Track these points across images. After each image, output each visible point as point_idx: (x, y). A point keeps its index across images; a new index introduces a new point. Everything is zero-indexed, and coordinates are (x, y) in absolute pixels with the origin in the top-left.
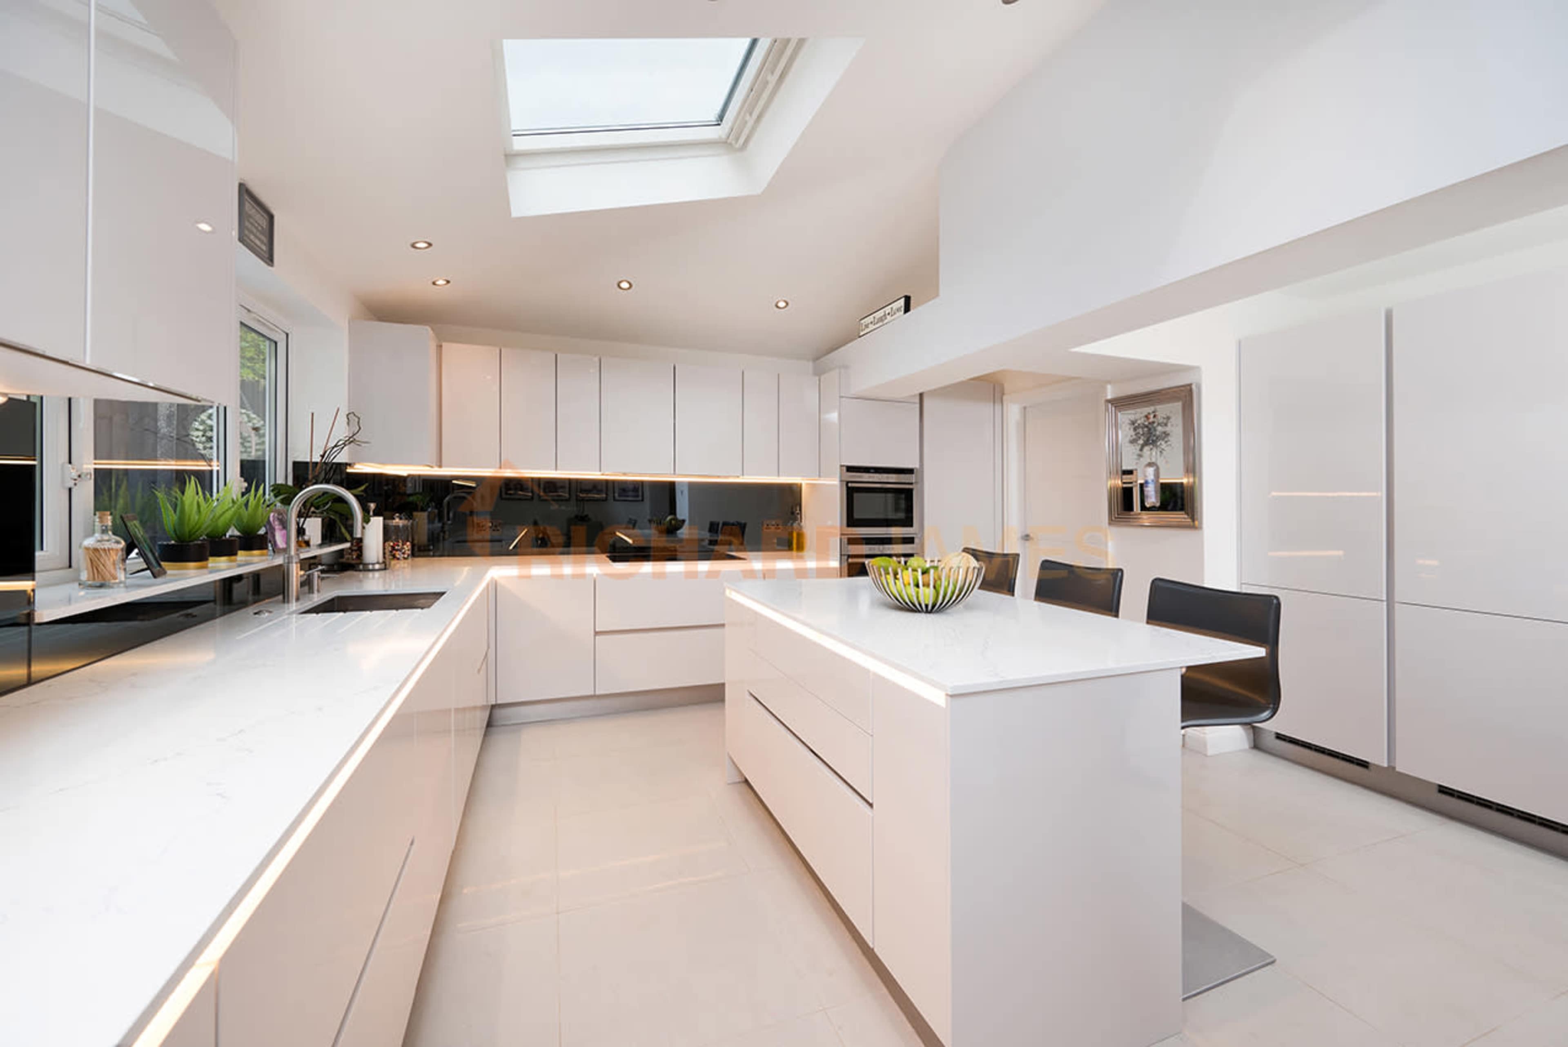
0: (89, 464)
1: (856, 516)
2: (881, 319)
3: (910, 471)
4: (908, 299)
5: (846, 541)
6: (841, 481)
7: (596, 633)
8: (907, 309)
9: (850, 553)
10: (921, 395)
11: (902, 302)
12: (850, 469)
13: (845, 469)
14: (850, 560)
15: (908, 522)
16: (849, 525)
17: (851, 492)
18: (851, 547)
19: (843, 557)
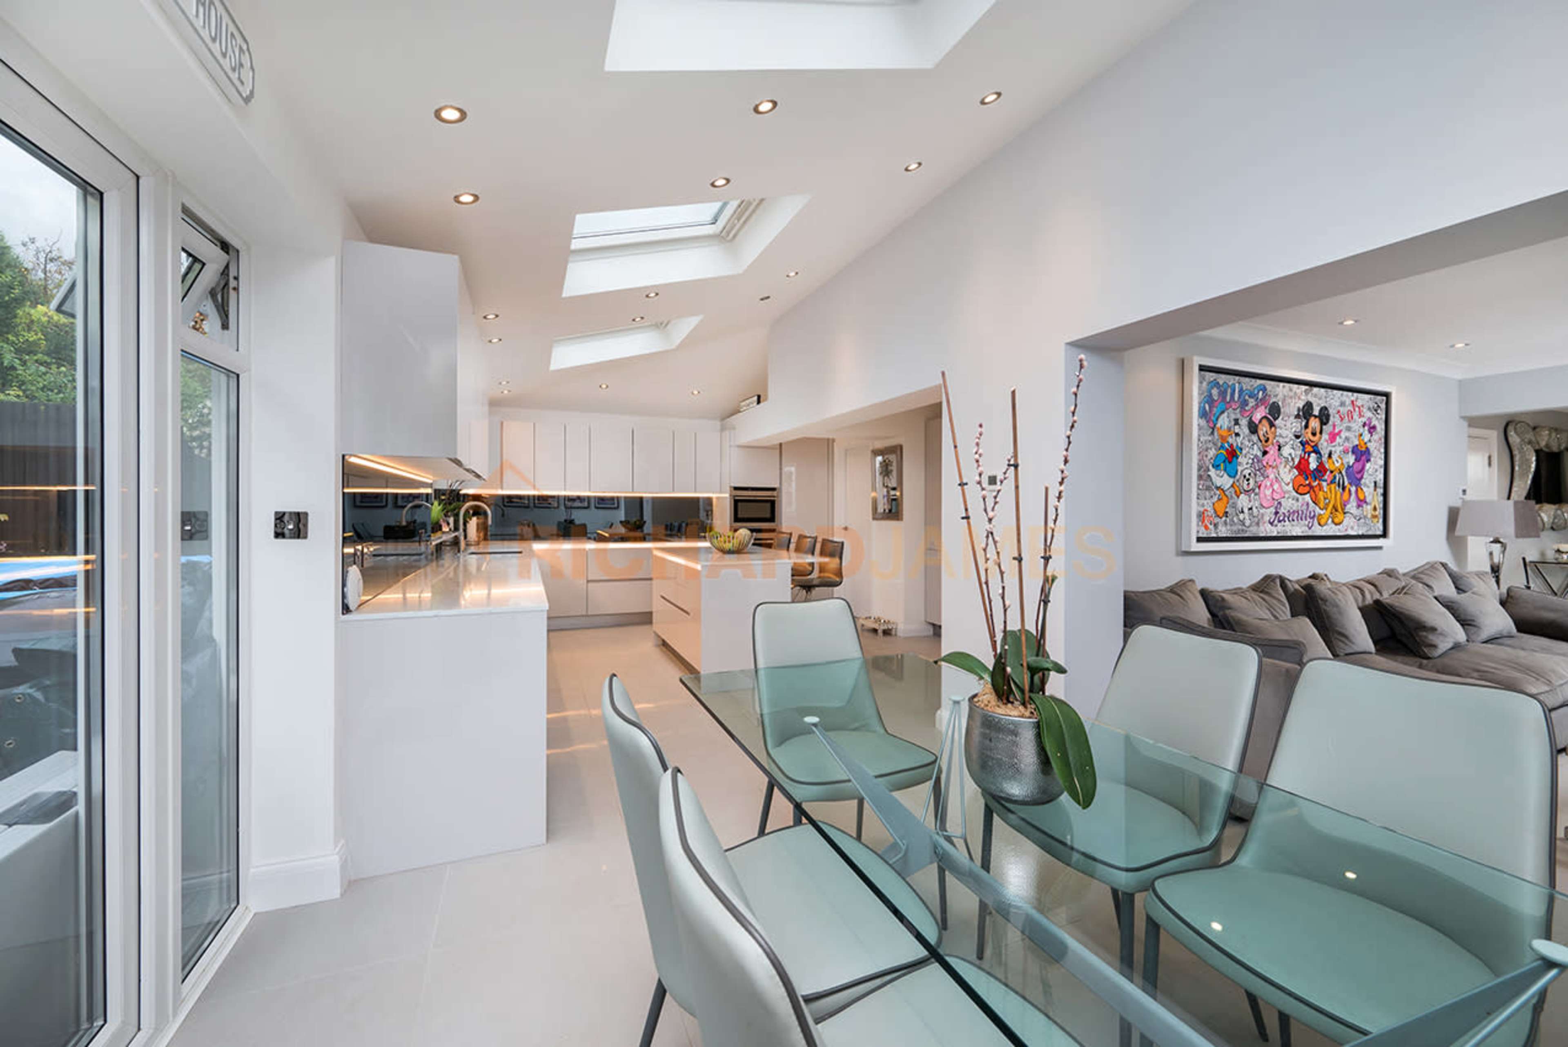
1: (740, 516)
2: (748, 405)
3: (773, 489)
4: (759, 397)
6: (731, 495)
7: (588, 581)
8: (759, 402)
10: (781, 445)
11: (756, 398)
12: (736, 489)
13: (733, 488)
15: (772, 519)
16: (735, 521)
17: (736, 502)
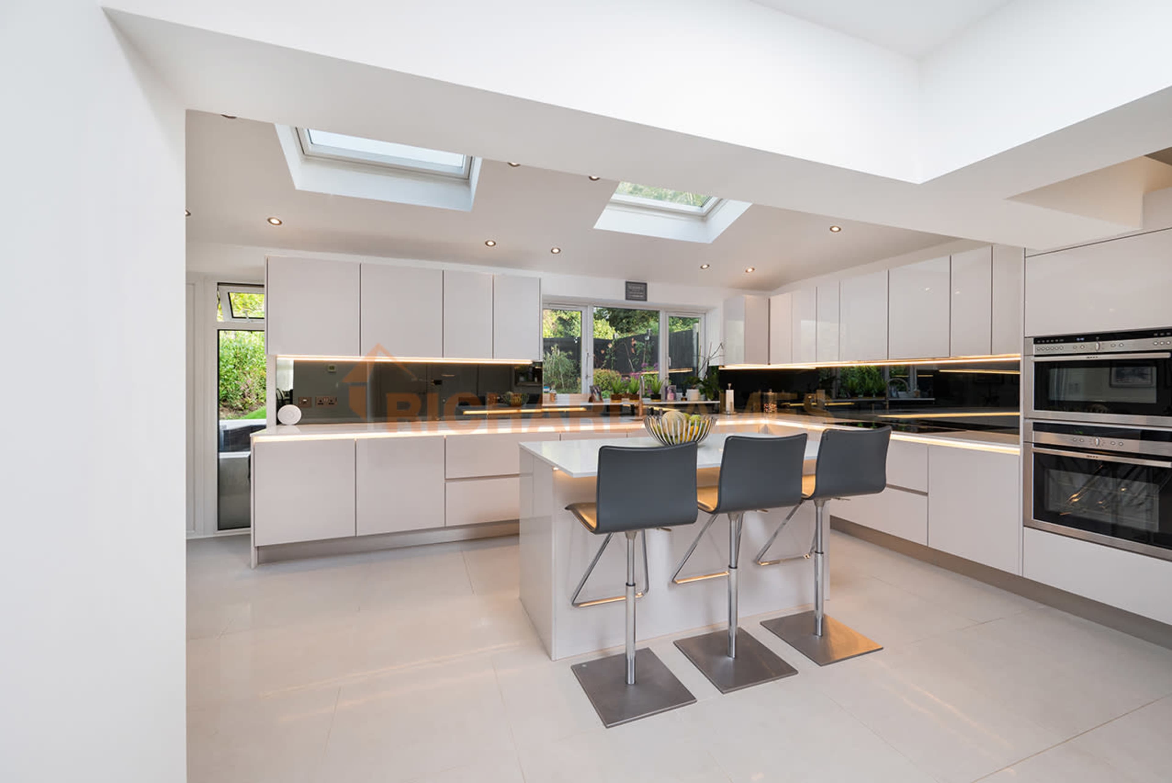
5: (1035, 427)
13: (1033, 341)
16: (1039, 408)
18: (1041, 435)
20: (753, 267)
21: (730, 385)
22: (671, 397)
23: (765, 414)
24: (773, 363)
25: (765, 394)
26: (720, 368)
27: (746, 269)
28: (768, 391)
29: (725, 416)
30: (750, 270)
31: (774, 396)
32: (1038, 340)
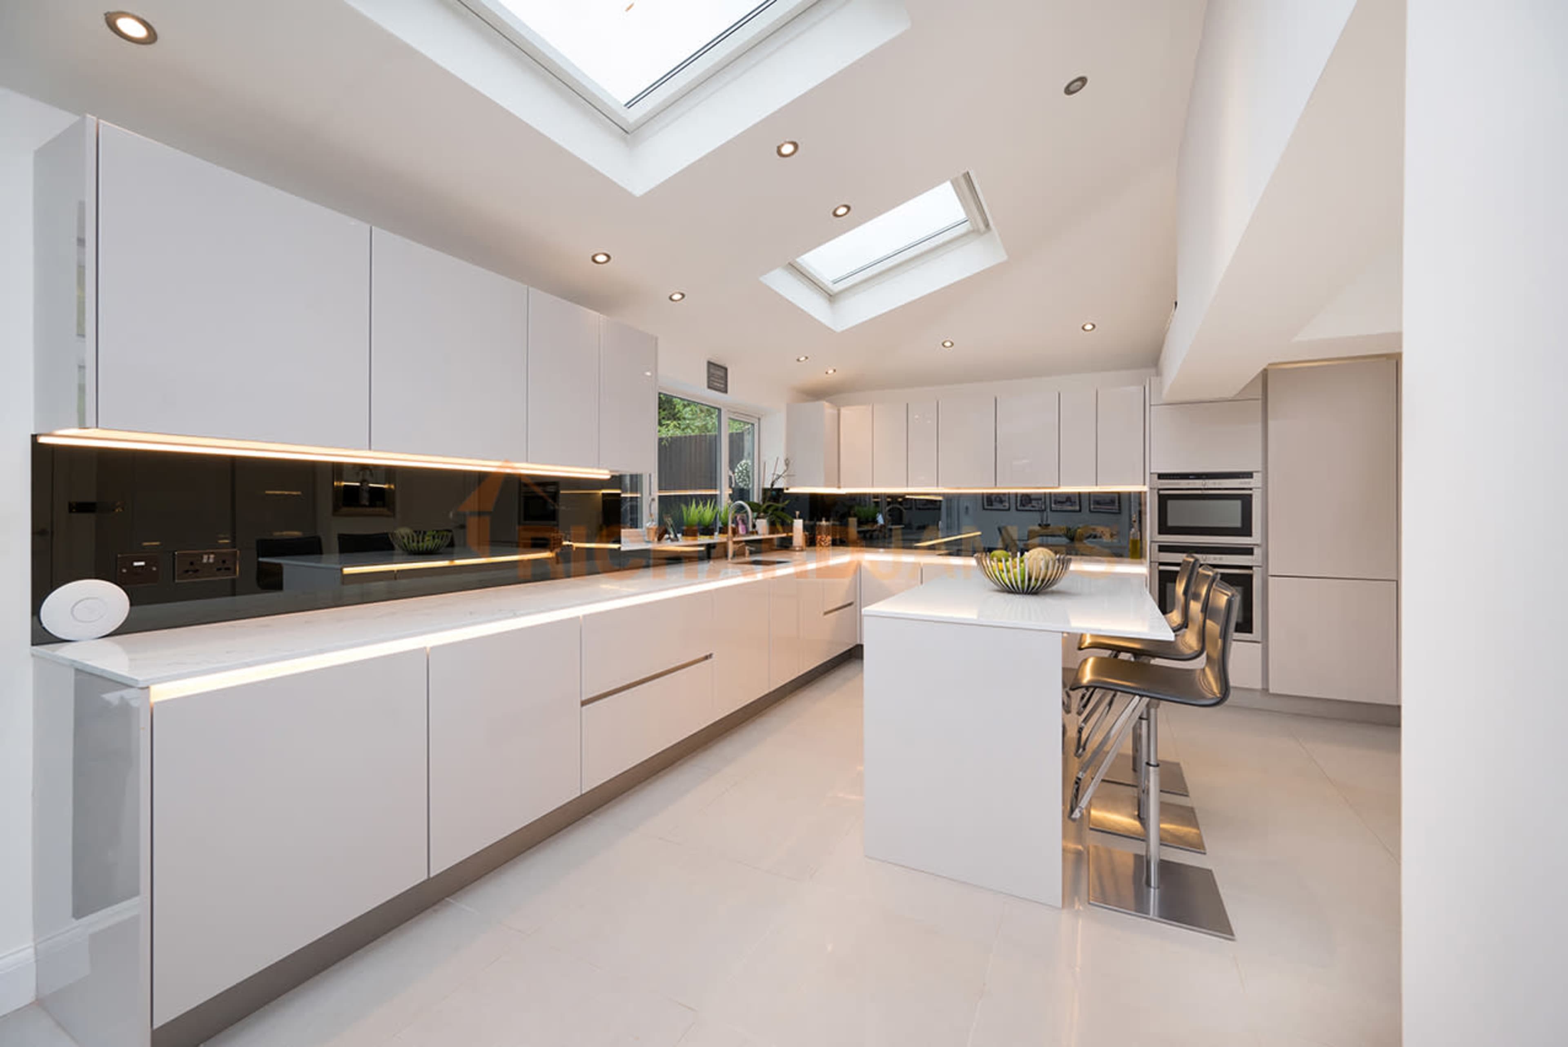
0: (656, 494)
1: (1171, 523)
3: (1248, 475)
5: (1157, 548)
6: (1153, 488)
9: (1161, 561)
12: (1164, 476)
13: (1156, 476)
14: (1162, 568)
15: (1245, 531)
16: (1161, 532)
17: (1166, 500)
18: (1162, 554)
19: (1153, 564)
20: (835, 368)
21: (798, 513)
22: (743, 531)
23: (818, 548)
24: (845, 487)
25: (818, 523)
26: (785, 491)
27: (826, 370)
28: (821, 520)
29: (793, 553)
30: (831, 372)
31: (827, 526)
32: (1161, 476)
